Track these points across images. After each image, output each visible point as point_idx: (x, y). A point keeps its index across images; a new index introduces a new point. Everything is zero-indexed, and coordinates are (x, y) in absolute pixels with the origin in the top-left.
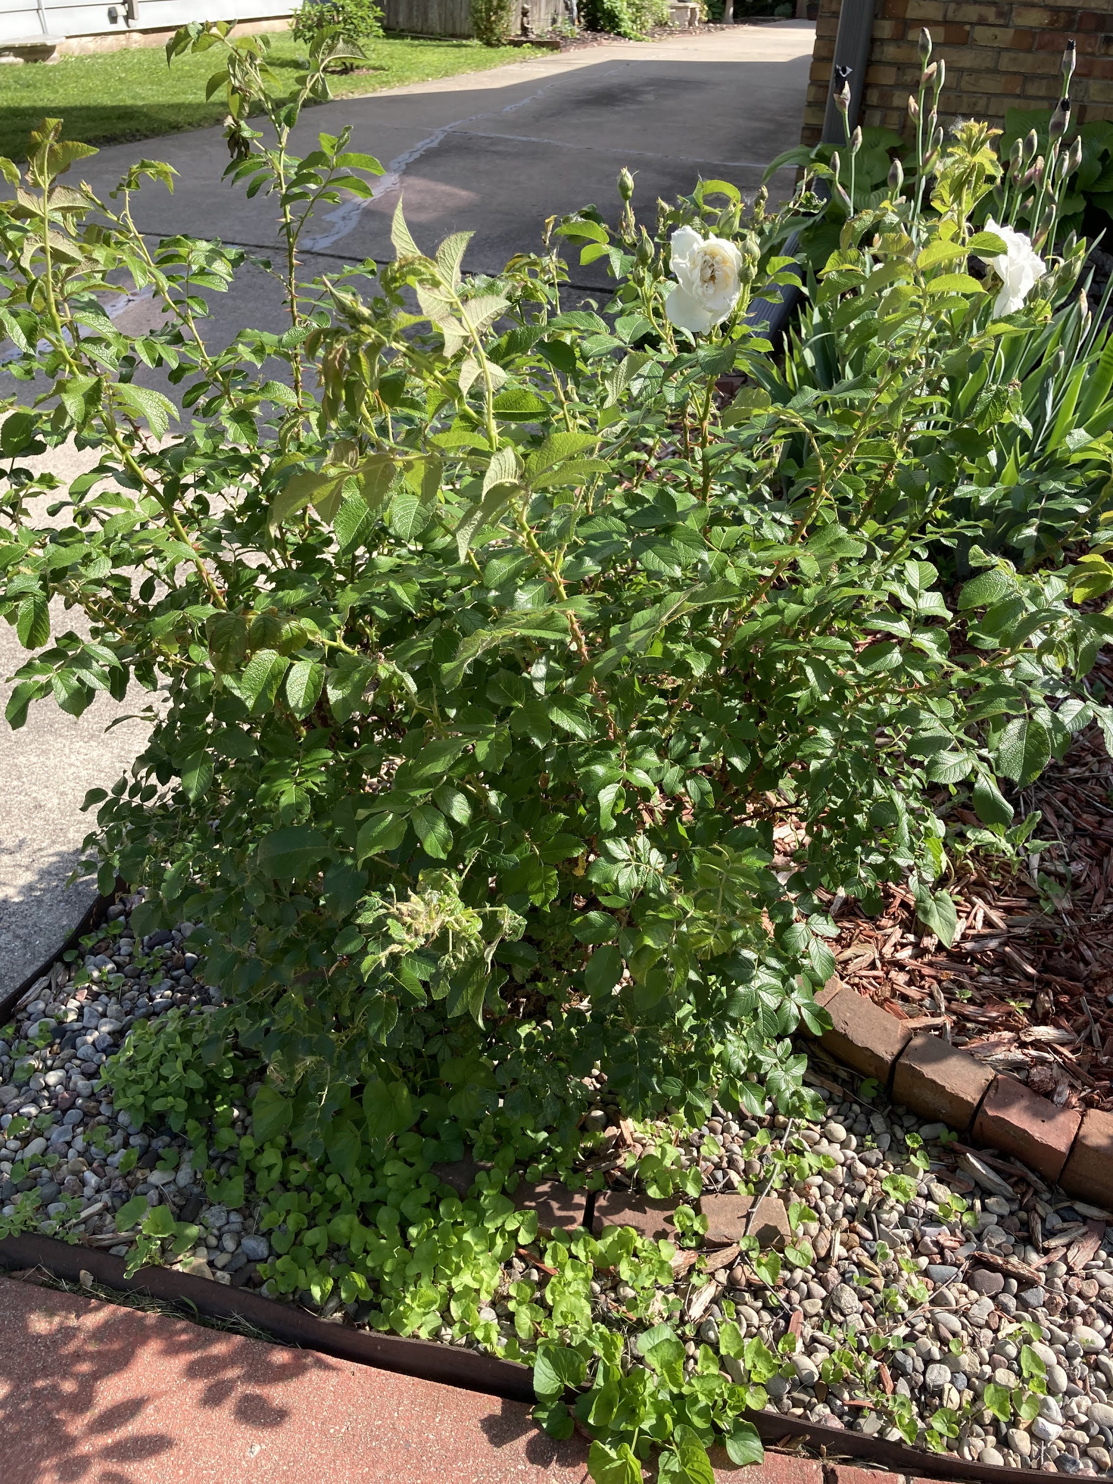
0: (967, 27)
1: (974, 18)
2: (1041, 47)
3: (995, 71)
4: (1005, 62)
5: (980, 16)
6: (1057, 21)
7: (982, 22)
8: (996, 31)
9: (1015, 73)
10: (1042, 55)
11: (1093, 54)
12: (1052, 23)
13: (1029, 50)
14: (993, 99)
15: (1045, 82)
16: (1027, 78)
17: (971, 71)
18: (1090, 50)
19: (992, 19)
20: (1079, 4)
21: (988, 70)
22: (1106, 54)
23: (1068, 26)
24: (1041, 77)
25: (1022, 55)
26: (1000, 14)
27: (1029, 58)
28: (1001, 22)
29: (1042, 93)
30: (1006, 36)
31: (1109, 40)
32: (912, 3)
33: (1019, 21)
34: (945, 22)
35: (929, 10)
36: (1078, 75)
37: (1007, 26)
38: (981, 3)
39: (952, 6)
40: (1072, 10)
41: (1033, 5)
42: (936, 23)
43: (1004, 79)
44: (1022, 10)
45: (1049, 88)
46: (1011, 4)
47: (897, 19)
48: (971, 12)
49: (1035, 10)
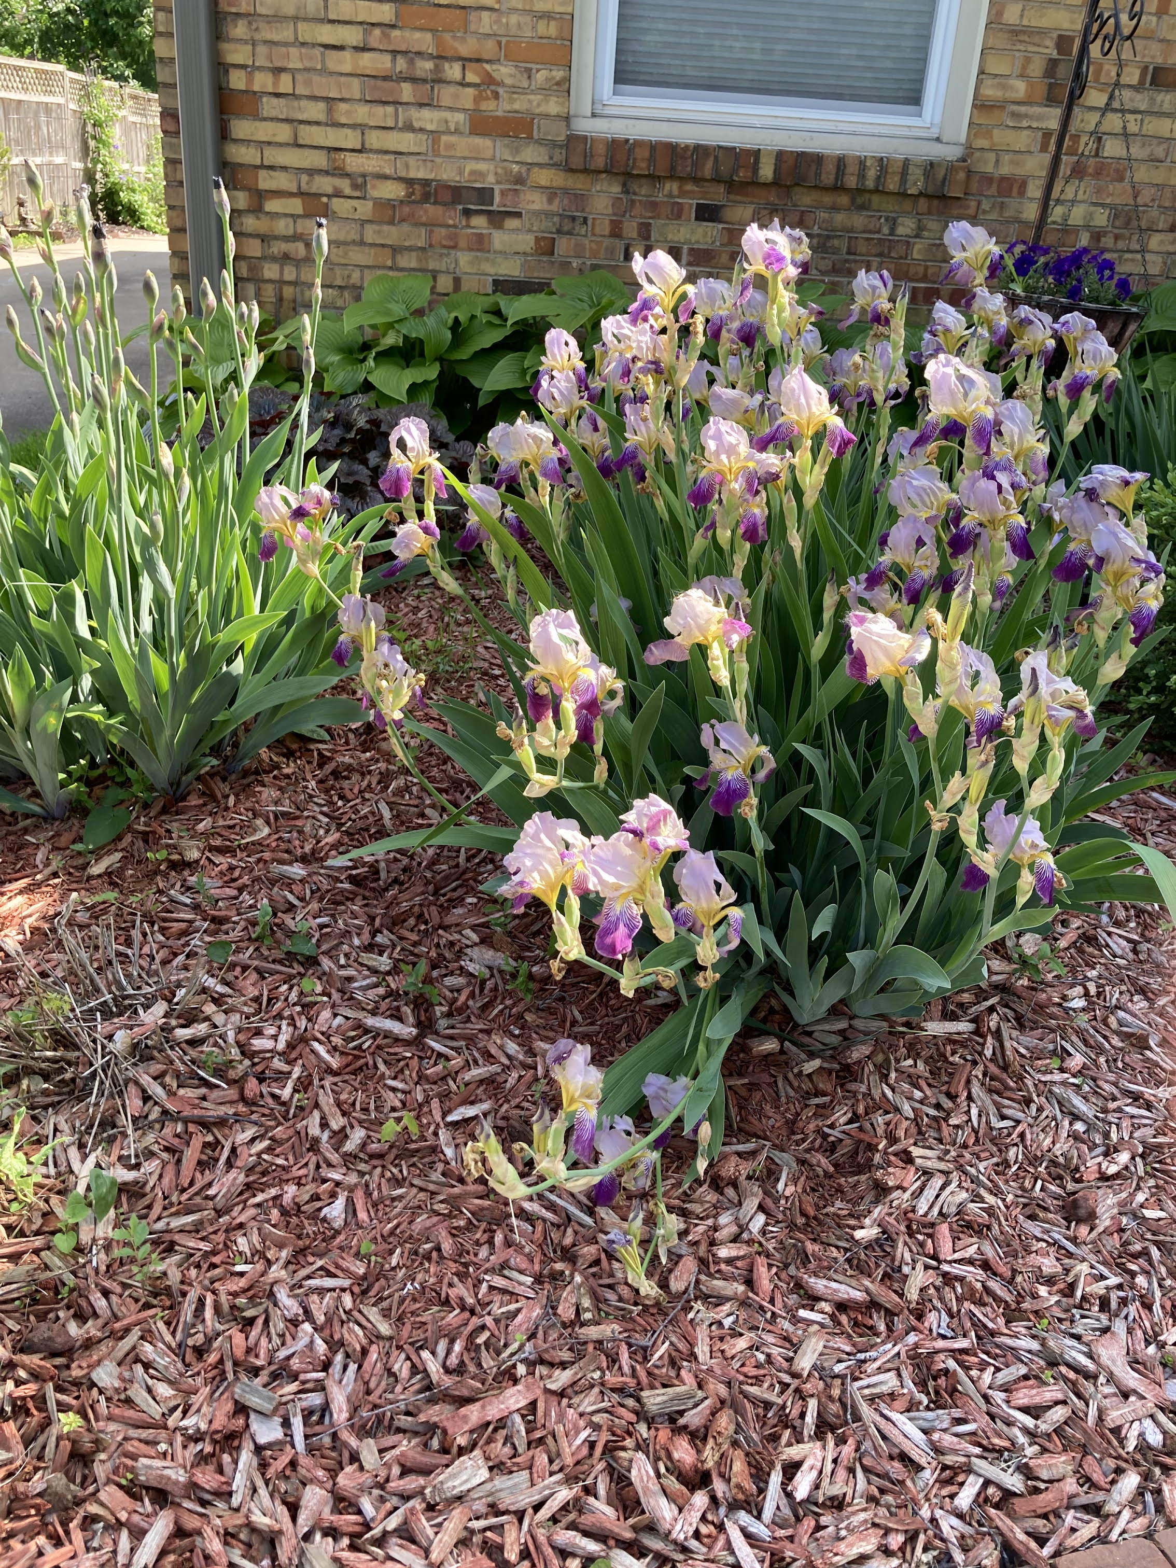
0: (325, 199)
1: (330, 190)
2: (403, 220)
3: (362, 243)
4: (370, 233)
5: (335, 188)
6: (413, 193)
7: (338, 194)
8: (354, 203)
9: (383, 246)
10: (406, 227)
11: (455, 226)
12: (409, 195)
13: (391, 222)
14: (366, 271)
15: (414, 254)
16: (395, 250)
18: (451, 222)
19: (348, 191)
20: (432, 176)
21: (354, 242)
22: (468, 226)
23: (426, 197)
24: (410, 249)
25: (386, 228)
26: (355, 186)
27: (393, 230)
28: (358, 194)
29: (413, 264)
30: (365, 209)
31: (467, 213)
32: (262, 173)
33: (375, 194)
34: (300, 194)
35: (282, 181)
36: (445, 247)
37: (364, 198)
38: (333, 175)
39: (305, 178)
40: (426, 183)
41: (386, 177)
42: (291, 195)
43: (373, 251)
44: (378, 183)
45: (419, 260)
46: (364, 176)
47: (249, 190)
48: (325, 184)
49: (389, 182)
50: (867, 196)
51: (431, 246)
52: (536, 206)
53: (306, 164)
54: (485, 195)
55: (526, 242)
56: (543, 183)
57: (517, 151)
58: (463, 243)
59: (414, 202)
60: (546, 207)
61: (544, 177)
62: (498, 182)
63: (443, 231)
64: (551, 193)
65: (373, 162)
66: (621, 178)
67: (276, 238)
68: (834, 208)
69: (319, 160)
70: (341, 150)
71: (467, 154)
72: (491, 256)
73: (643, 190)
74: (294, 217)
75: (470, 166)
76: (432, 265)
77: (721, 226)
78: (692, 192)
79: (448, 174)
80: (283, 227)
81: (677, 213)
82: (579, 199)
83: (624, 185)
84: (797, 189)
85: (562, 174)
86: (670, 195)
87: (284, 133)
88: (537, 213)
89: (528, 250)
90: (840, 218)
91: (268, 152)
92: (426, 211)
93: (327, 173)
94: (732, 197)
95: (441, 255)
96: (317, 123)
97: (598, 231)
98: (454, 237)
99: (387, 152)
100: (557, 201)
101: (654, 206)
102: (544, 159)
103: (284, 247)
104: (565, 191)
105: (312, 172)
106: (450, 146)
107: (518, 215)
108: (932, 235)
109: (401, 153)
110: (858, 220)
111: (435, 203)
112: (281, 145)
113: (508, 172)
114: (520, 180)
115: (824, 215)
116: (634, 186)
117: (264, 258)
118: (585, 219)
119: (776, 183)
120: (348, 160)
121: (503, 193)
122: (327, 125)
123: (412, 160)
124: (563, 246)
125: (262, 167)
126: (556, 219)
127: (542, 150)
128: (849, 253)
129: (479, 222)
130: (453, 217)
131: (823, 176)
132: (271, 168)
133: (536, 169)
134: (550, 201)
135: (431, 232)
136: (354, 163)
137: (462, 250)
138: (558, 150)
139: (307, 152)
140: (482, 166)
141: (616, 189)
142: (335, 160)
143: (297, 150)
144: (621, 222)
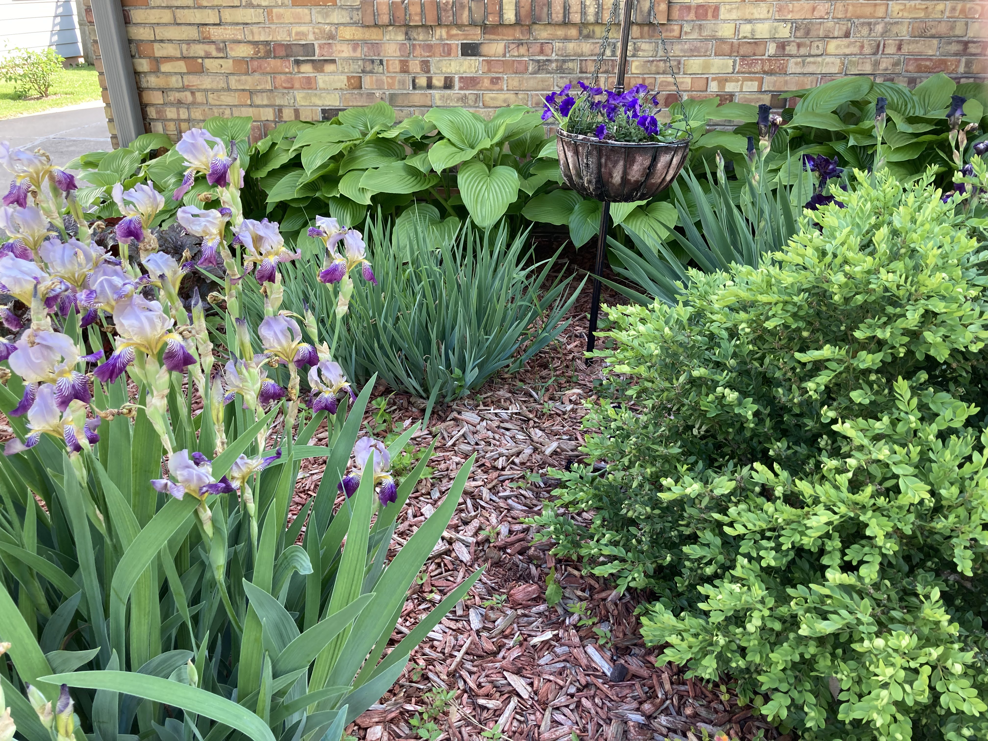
0: (200, 61)
1: (202, 54)
2: (254, 71)
3: (229, 89)
4: (233, 82)
5: (206, 52)
6: (259, 52)
7: (208, 56)
8: (221, 61)
9: (243, 90)
10: (257, 76)
11: (291, 73)
12: (256, 53)
13: (247, 73)
14: (234, 109)
15: (265, 94)
16: (251, 93)
17: (213, 91)
18: (287, 70)
19: (214, 53)
20: (270, 39)
21: (223, 89)
22: (299, 72)
23: (268, 55)
24: (262, 91)
25: (243, 77)
26: (219, 50)
27: (249, 78)
28: (221, 55)
29: (265, 102)
30: (228, 65)
31: (298, 63)
32: (156, 46)
33: (232, 54)
34: (184, 58)
35: (170, 50)
36: (285, 88)
37: (226, 58)
38: (203, 43)
39: (184, 46)
40: (267, 43)
41: (239, 42)
42: (177, 59)
43: (237, 94)
44: (233, 46)
45: (269, 99)
46: (224, 42)
47: (150, 58)
48: (199, 50)
49: (242, 45)
50: (591, 28)
51: (275, 88)
52: (345, 55)
53: (184, 37)
54: (308, 49)
55: (341, 81)
56: (348, 37)
57: (327, 15)
58: (297, 85)
59: (260, 58)
60: (352, 54)
61: (348, 33)
62: (316, 39)
63: (283, 77)
64: (355, 44)
65: (229, 32)
66: (403, 29)
67: (171, 90)
68: (566, 39)
69: (192, 33)
70: (206, 25)
71: (292, 20)
72: (318, 92)
73: (420, 36)
74: (182, 74)
75: (296, 29)
76: (278, 102)
77: (481, 59)
78: (457, 35)
79: (282, 36)
80: (175, 82)
81: (448, 52)
82: (375, 46)
83: (406, 34)
84: (536, 27)
85: (360, 29)
86: (441, 39)
87: (166, 16)
88: (346, 59)
89: (343, 87)
90: (571, 46)
91: (158, 30)
92: (269, 64)
93: (199, 42)
94: (487, 36)
95: (283, 94)
96: (188, 7)
97: (391, 69)
98: (290, 80)
99: (238, 24)
100: (359, 49)
101: (429, 47)
102: (347, 20)
103: (178, 95)
104: (365, 42)
105: (189, 42)
106: (280, 16)
107: (333, 61)
108: (646, 54)
109: (247, 24)
110: (586, 47)
111: (275, 57)
112: (166, 24)
113: (322, 31)
114: (332, 37)
115: (557, 45)
116: (414, 34)
117: (164, 104)
118: (381, 62)
119: (518, 23)
120: (212, 31)
121: (320, 46)
122: (194, 8)
123: (255, 28)
124: (367, 81)
125: (155, 41)
126: (360, 63)
127: (344, 13)
128: (581, 72)
129: (307, 68)
130: (288, 66)
131: (554, 16)
132: (162, 41)
133: (342, 27)
134: (355, 49)
135: (275, 78)
136: (216, 33)
137: (298, 89)
138: (355, 12)
139: (184, 28)
140: (303, 29)
141: (401, 37)
142: (203, 32)
143: (176, 27)
144: (407, 61)
